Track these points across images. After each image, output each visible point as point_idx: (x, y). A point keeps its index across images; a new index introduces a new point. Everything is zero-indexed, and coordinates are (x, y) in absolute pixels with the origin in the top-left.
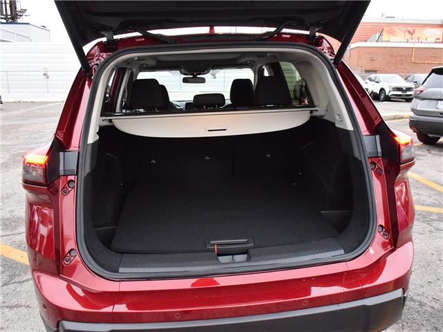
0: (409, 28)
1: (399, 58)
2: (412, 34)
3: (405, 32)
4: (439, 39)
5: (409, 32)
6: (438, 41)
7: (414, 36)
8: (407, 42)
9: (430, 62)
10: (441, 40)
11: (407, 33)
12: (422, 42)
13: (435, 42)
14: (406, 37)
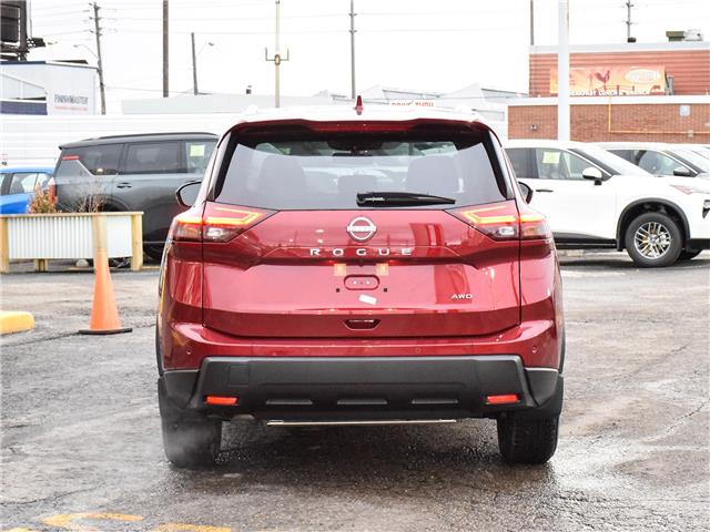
0: (599, 70)
1: (586, 126)
2: (604, 80)
3: (591, 77)
4: (659, 87)
5: (599, 76)
6: (657, 90)
7: (608, 84)
8: (597, 94)
9: (645, 131)
10: (662, 90)
11: (595, 80)
12: (624, 94)
13: (652, 94)
14: (595, 87)
